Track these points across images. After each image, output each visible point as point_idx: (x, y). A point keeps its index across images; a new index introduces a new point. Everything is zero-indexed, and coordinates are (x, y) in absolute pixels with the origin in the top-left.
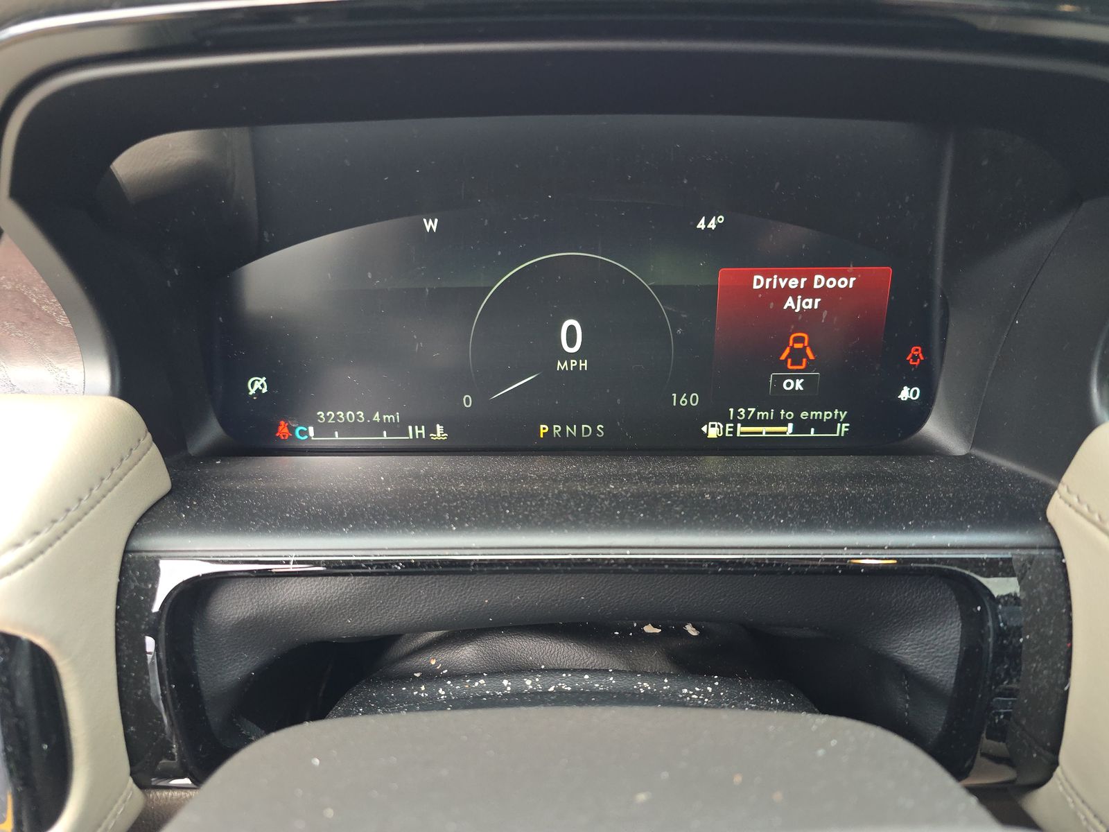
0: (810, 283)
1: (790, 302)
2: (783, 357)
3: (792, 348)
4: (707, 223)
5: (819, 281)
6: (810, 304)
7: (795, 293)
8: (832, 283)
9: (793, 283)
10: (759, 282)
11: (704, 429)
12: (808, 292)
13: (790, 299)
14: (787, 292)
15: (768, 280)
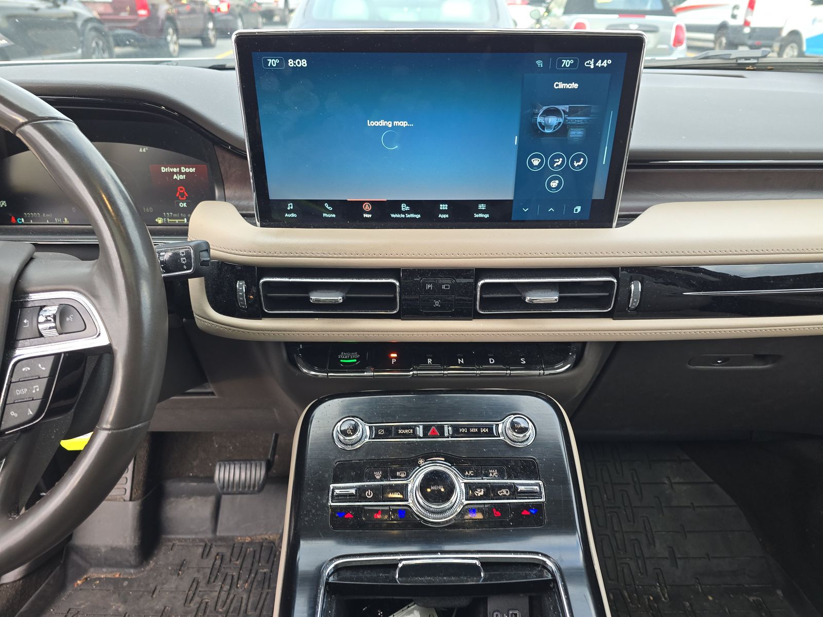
0: (180, 170)
1: (175, 177)
2: (177, 195)
3: (180, 192)
4: (142, 150)
5: (183, 169)
6: (182, 177)
7: (176, 173)
8: (187, 170)
9: (175, 170)
10: (164, 170)
11: (157, 220)
12: (180, 173)
13: (175, 175)
14: (173, 173)
15: (167, 169)
